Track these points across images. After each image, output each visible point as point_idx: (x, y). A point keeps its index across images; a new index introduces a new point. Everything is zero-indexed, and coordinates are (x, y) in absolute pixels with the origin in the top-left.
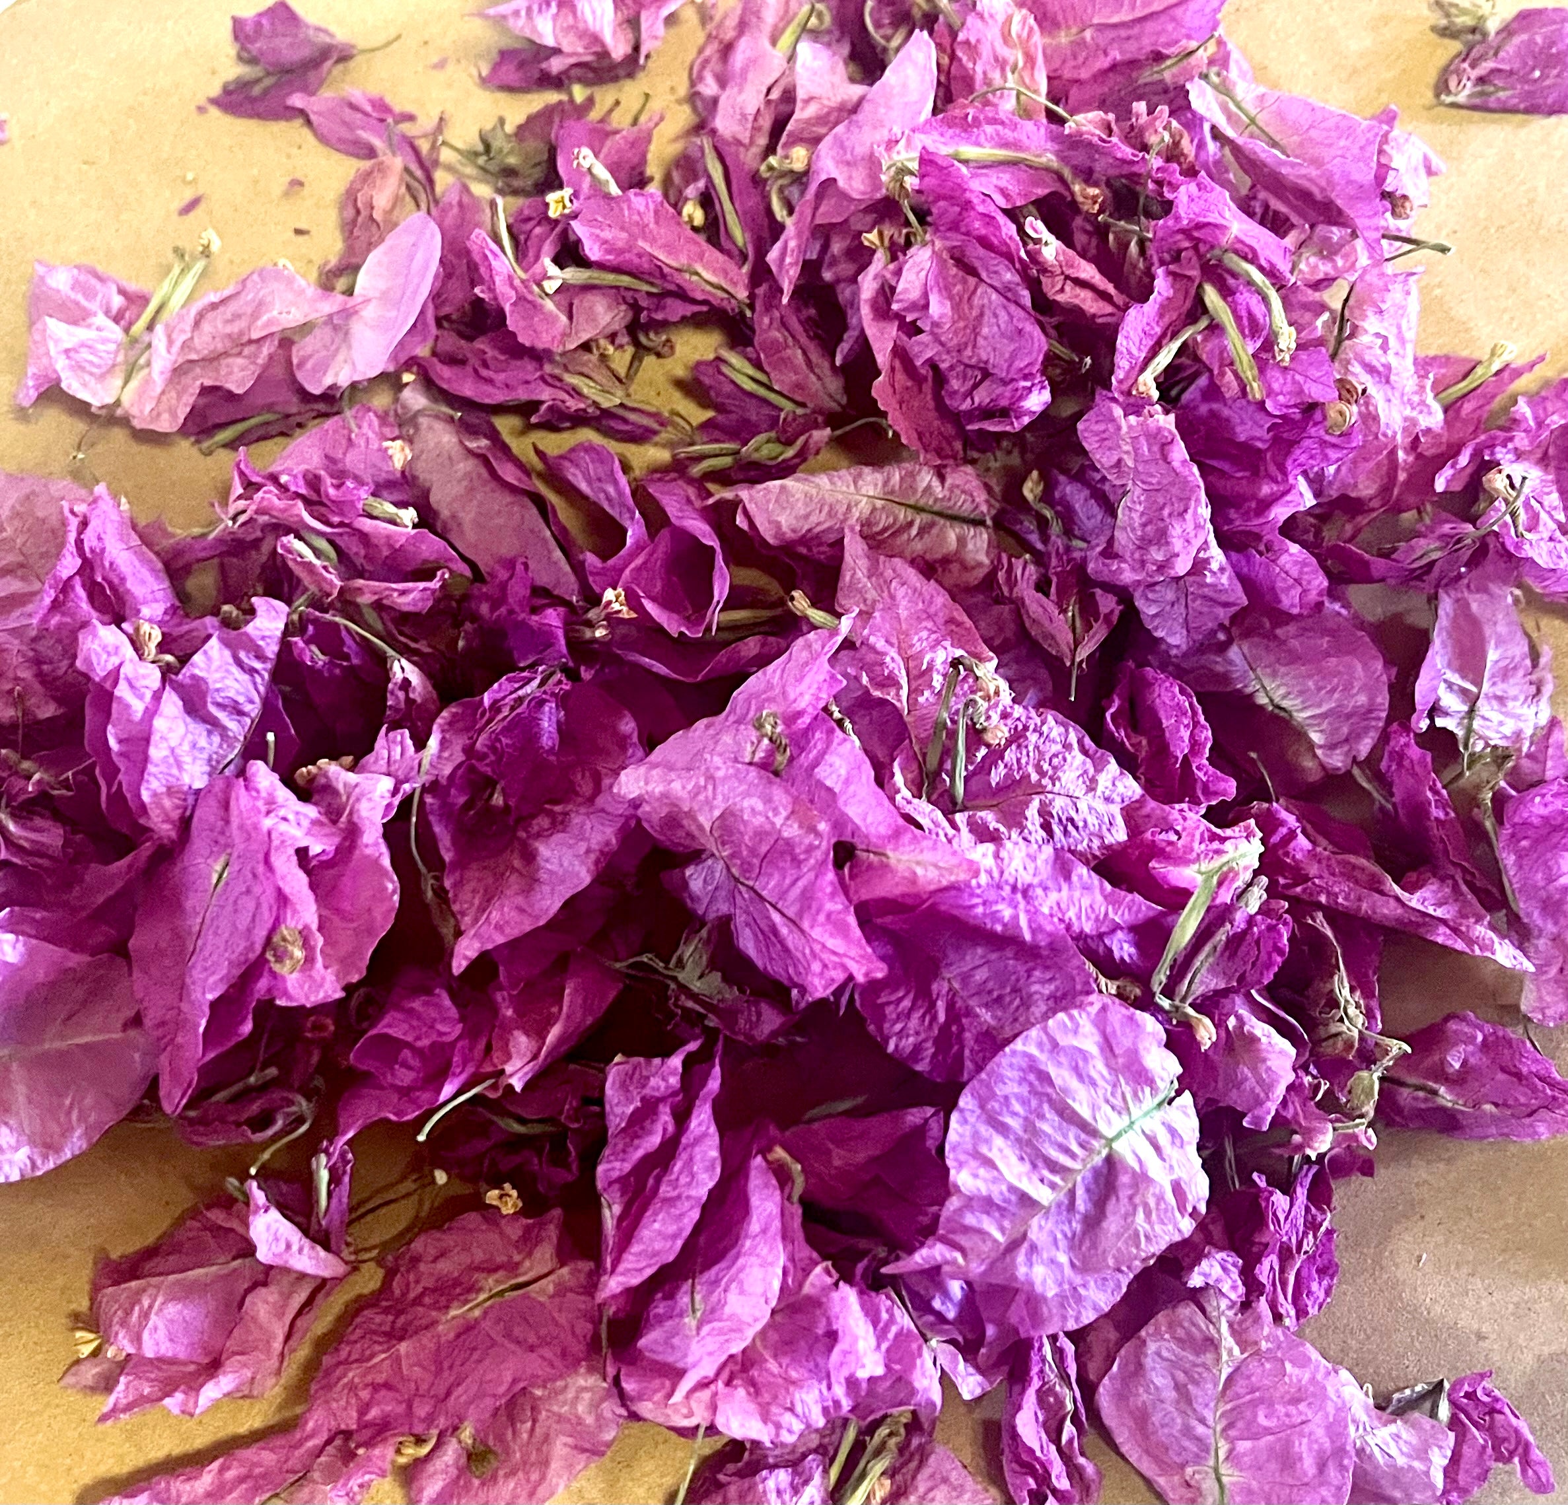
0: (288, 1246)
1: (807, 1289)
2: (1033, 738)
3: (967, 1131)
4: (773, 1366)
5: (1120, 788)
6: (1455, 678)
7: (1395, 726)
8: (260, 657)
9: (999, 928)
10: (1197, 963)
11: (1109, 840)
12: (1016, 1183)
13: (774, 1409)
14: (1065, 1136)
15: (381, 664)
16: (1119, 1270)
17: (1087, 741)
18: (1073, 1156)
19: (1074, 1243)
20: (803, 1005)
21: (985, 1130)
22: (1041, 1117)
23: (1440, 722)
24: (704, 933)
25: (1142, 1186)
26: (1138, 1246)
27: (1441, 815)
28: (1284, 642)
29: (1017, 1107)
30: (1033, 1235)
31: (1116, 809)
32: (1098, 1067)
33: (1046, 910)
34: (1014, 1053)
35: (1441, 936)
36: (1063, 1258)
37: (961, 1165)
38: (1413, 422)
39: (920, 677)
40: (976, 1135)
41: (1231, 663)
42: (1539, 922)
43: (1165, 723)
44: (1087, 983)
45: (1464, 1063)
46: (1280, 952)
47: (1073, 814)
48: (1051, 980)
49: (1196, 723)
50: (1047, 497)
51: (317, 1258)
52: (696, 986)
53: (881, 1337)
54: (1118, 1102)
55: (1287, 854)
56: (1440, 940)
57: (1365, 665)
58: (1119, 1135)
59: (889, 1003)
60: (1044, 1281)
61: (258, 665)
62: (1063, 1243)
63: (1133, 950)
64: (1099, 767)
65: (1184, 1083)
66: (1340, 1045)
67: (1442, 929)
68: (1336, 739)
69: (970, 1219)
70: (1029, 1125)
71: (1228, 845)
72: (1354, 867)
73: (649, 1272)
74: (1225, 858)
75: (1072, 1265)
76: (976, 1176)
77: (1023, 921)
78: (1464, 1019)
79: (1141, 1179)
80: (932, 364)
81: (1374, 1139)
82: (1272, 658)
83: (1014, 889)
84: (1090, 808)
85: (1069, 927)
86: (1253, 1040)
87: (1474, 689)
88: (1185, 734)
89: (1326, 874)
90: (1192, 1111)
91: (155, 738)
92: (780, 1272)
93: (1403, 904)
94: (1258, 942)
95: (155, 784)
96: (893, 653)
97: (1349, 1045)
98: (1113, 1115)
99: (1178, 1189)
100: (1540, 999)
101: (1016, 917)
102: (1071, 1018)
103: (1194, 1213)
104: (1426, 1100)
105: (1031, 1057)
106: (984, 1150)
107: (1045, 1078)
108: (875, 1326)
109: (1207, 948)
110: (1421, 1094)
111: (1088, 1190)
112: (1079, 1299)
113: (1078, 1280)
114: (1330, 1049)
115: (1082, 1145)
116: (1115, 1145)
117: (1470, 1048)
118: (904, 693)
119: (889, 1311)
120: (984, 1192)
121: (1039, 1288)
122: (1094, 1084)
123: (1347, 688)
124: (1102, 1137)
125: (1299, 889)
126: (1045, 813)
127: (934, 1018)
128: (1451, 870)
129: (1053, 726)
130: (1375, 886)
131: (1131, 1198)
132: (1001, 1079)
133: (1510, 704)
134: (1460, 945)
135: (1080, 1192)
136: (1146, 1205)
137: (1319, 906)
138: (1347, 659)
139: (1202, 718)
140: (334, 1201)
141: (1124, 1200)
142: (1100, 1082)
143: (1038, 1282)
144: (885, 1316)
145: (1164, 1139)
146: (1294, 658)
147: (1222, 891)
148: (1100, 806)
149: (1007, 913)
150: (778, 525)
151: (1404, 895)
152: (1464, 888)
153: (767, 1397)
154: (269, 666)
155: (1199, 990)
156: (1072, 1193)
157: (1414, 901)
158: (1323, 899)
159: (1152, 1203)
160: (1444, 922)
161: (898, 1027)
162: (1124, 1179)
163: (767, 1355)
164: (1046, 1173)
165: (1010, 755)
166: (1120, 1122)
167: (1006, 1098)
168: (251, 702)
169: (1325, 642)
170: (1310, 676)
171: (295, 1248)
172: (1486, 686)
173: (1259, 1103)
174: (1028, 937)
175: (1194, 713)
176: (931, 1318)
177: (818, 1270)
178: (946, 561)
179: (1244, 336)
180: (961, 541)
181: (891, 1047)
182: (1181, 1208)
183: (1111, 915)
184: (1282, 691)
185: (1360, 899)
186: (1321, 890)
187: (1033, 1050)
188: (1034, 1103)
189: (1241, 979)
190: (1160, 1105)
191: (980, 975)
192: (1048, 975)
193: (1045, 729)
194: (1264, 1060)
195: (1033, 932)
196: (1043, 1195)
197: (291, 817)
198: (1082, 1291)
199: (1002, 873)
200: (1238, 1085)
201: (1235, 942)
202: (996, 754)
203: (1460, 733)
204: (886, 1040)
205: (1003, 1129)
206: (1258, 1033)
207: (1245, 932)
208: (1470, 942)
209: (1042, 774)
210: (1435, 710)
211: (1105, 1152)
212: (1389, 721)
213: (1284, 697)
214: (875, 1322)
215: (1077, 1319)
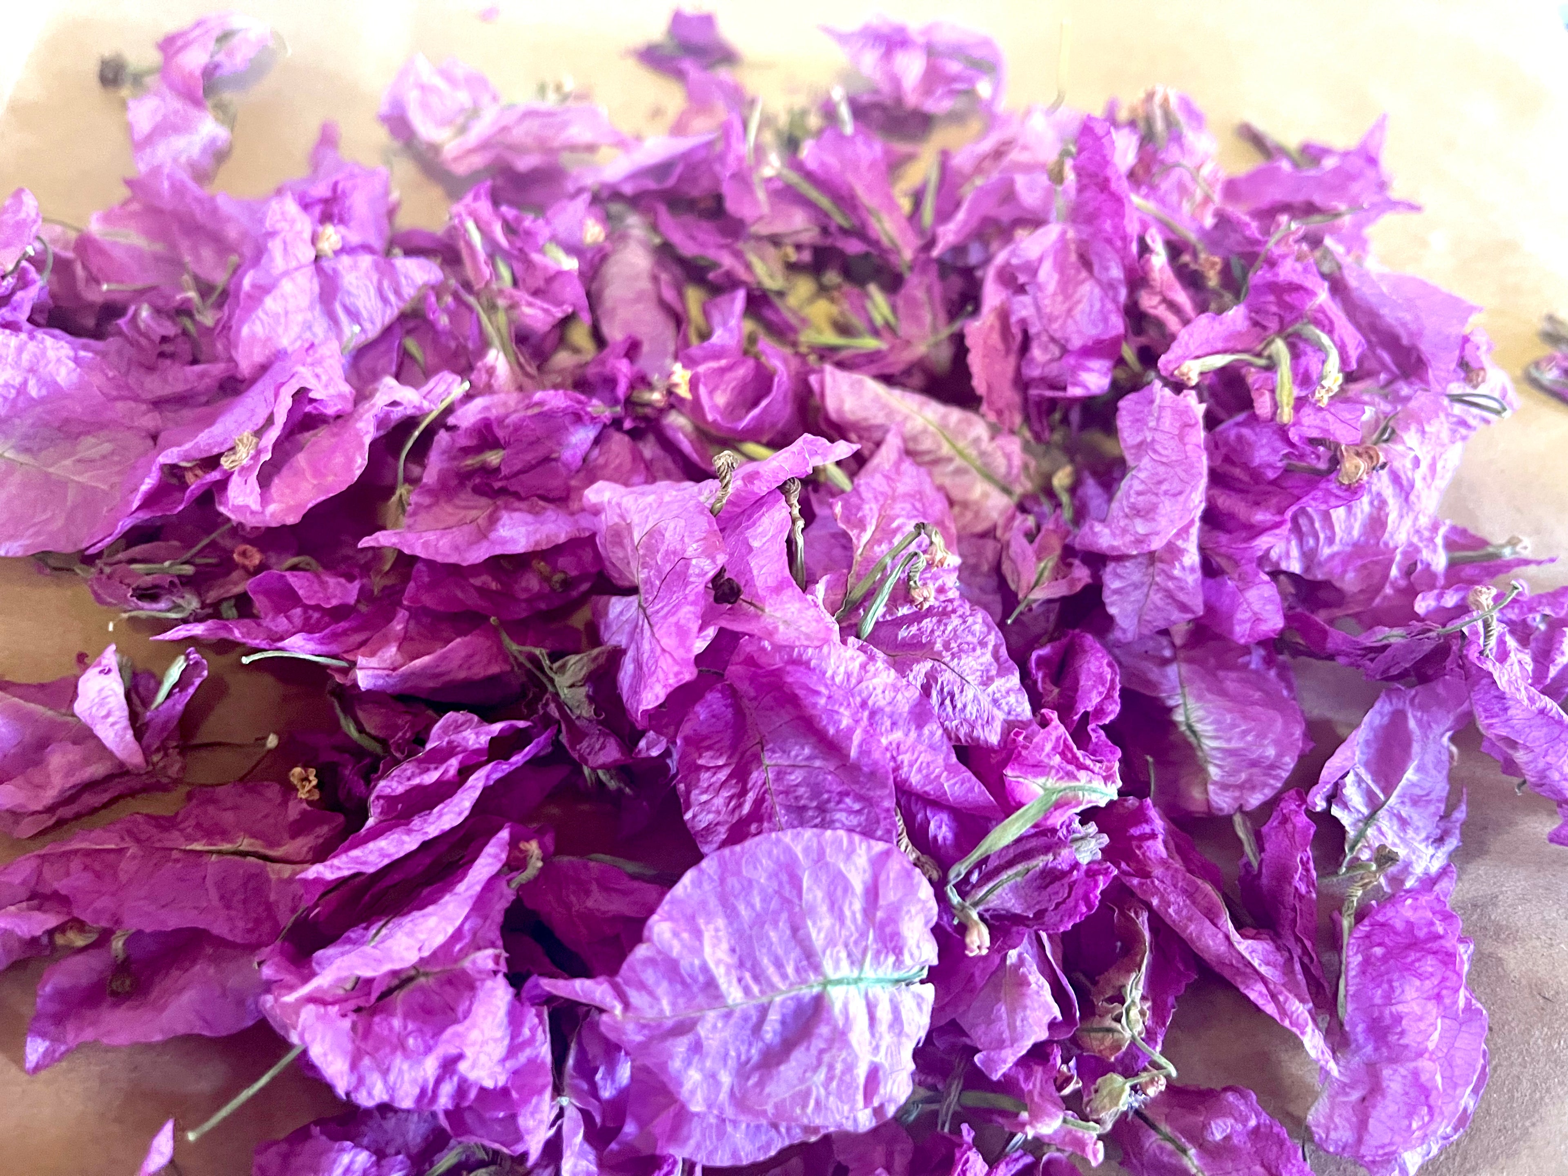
0: (108, 715)
1: (466, 964)
2: (955, 621)
3: (697, 895)
4: (396, 1023)
5: (1012, 699)
6: (1368, 778)
7: (1292, 792)
8: (397, 293)
9: (832, 731)
10: (1004, 876)
11: (978, 732)
12: (712, 965)
13: (366, 1061)
14: (787, 953)
15: (484, 345)
16: (775, 1126)
17: (1003, 651)
18: (784, 976)
19: (743, 1072)
20: (643, 755)
21: (713, 903)
22: (775, 923)
23: (1336, 811)
24: (595, 651)
25: (837, 1045)
26: (804, 1107)
27: (1303, 889)
28: (1221, 682)
29: (757, 901)
30: (702, 1031)
31: (1000, 716)
32: (855, 906)
33: (884, 741)
34: (779, 840)
35: (1255, 993)
36: (726, 1079)
37: (670, 918)
38: (1418, 550)
39: (885, 532)
40: (703, 903)
41: (1165, 676)
42: (1361, 1038)
43: (1082, 683)
44: (889, 832)
45: (1227, 1138)
46: (1089, 905)
47: (957, 691)
48: (859, 812)
49: (1109, 696)
50: (1073, 490)
51: (122, 738)
52: (565, 693)
53: (512, 1051)
54: (857, 953)
55: (1140, 847)
56: (1253, 996)
57: (1286, 724)
58: (839, 982)
59: (708, 769)
60: (693, 1092)
61: (392, 298)
62: (731, 1063)
63: (949, 835)
64: (1002, 672)
65: (934, 976)
66: (1108, 1042)
67: (1260, 987)
68: (1232, 780)
69: (649, 976)
70: (759, 921)
71: (1082, 775)
72: (1197, 888)
73: (346, 873)
74: (1074, 784)
75: (732, 1094)
76: (676, 934)
77: (857, 737)
78: (1244, 1096)
79: (840, 1037)
80: (1023, 322)
81: (1101, 1156)
82: (1203, 686)
83: (864, 704)
84: (975, 697)
85: (896, 769)
86: (1023, 982)
87: (1382, 796)
88: (1096, 700)
89: (1168, 881)
90: (928, 1008)
91: (276, 292)
92: (450, 930)
93: (1231, 944)
94: (1071, 886)
95: (258, 329)
96: (875, 506)
97: (1117, 1047)
98: (845, 963)
99: (873, 1077)
100: (1330, 1117)
101: (851, 731)
102: (851, 842)
103: (878, 1112)
104: (1171, 1154)
105: (794, 858)
106: (701, 922)
107: (796, 882)
108: (513, 1038)
109: (1020, 867)
110: (1169, 1146)
111: (783, 1023)
112: (721, 1133)
113: (730, 1112)
114: (1096, 1043)
115: (797, 970)
116: (830, 988)
117: (1239, 1127)
118: (866, 536)
119: (533, 1030)
120: (675, 954)
121: (685, 1092)
122: (841, 919)
123: (1261, 736)
124: (823, 975)
125: (1136, 881)
126: (931, 678)
127: (740, 806)
128: (1291, 943)
129: (978, 622)
130: (1212, 916)
131: (821, 1052)
132: (755, 861)
133: (1410, 833)
134: (1270, 1009)
135: (774, 1016)
136: (831, 1067)
137: (1148, 906)
138: (1272, 713)
139: (1117, 694)
140: (170, 702)
141: (814, 1051)
142: (848, 922)
143: (687, 1086)
144: (526, 1032)
145: (884, 1013)
146: (1223, 693)
147: (1057, 813)
148: (986, 702)
149: (845, 722)
150: (842, 401)
151: (1235, 936)
152: (1298, 967)
153: (369, 1046)
154: (402, 305)
155: (994, 901)
156: (764, 1011)
157: (1243, 946)
158: (1155, 902)
159: (839, 1067)
160: (1264, 980)
161: (704, 798)
162: (824, 1030)
163: (399, 1011)
164: (747, 976)
165: (928, 623)
166: (846, 970)
167: (750, 881)
168: (373, 323)
169: (1257, 695)
170: (1230, 711)
171: (111, 720)
172: (1393, 800)
173: (1000, 1044)
174: (853, 753)
175: (1112, 687)
176: (585, 1086)
177: (490, 952)
178: (965, 505)
179: (1294, 382)
180: (985, 495)
181: (688, 816)
182: (868, 1095)
183: (942, 779)
184: (1201, 713)
185: (1190, 919)
186: (1156, 891)
187: (798, 850)
188: (774, 904)
189: (1040, 915)
190: (898, 981)
191: (796, 777)
192: (857, 807)
193: (970, 620)
194: (1025, 1008)
195: (862, 752)
196: (734, 995)
197: (324, 378)
198: (729, 1128)
199: (860, 682)
200: (990, 1022)
201: (1050, 877)
202: (918, 617)
203: (1351, 833)
204: (688, 807)
205: (731, 914)
206: (1032, 979)
207: (1064, 874)
208: (1283, 1012)
209: (947, 646)
210: (1335, 796)
211: (816, 990)
212: (1288, 785)
213: (1200, 720)
214: (515, 1034)
215: (711, 1154)
